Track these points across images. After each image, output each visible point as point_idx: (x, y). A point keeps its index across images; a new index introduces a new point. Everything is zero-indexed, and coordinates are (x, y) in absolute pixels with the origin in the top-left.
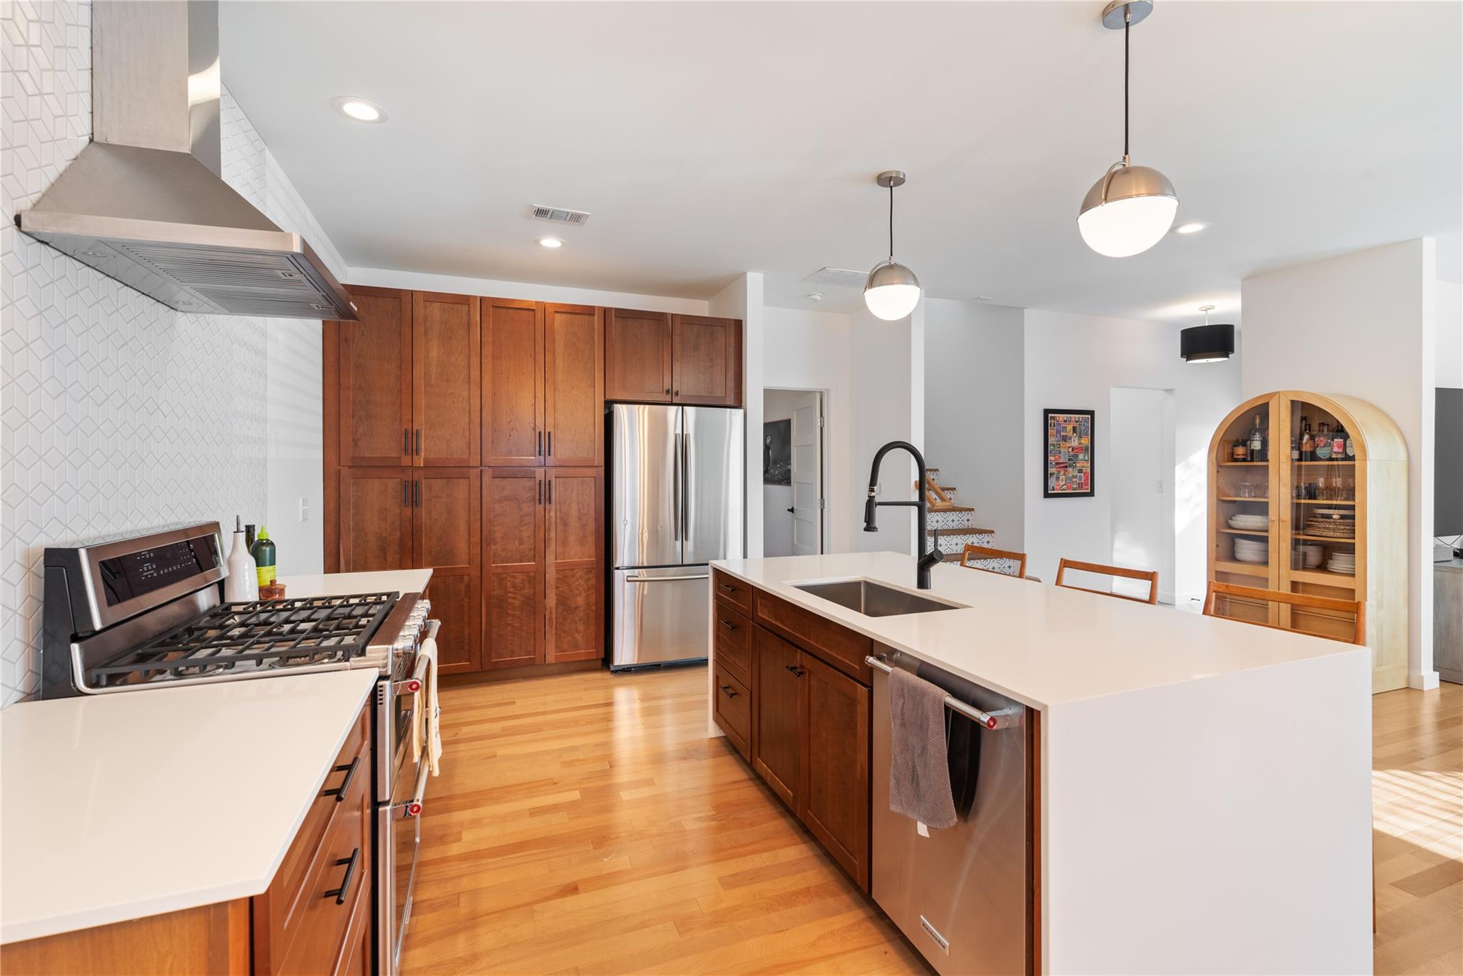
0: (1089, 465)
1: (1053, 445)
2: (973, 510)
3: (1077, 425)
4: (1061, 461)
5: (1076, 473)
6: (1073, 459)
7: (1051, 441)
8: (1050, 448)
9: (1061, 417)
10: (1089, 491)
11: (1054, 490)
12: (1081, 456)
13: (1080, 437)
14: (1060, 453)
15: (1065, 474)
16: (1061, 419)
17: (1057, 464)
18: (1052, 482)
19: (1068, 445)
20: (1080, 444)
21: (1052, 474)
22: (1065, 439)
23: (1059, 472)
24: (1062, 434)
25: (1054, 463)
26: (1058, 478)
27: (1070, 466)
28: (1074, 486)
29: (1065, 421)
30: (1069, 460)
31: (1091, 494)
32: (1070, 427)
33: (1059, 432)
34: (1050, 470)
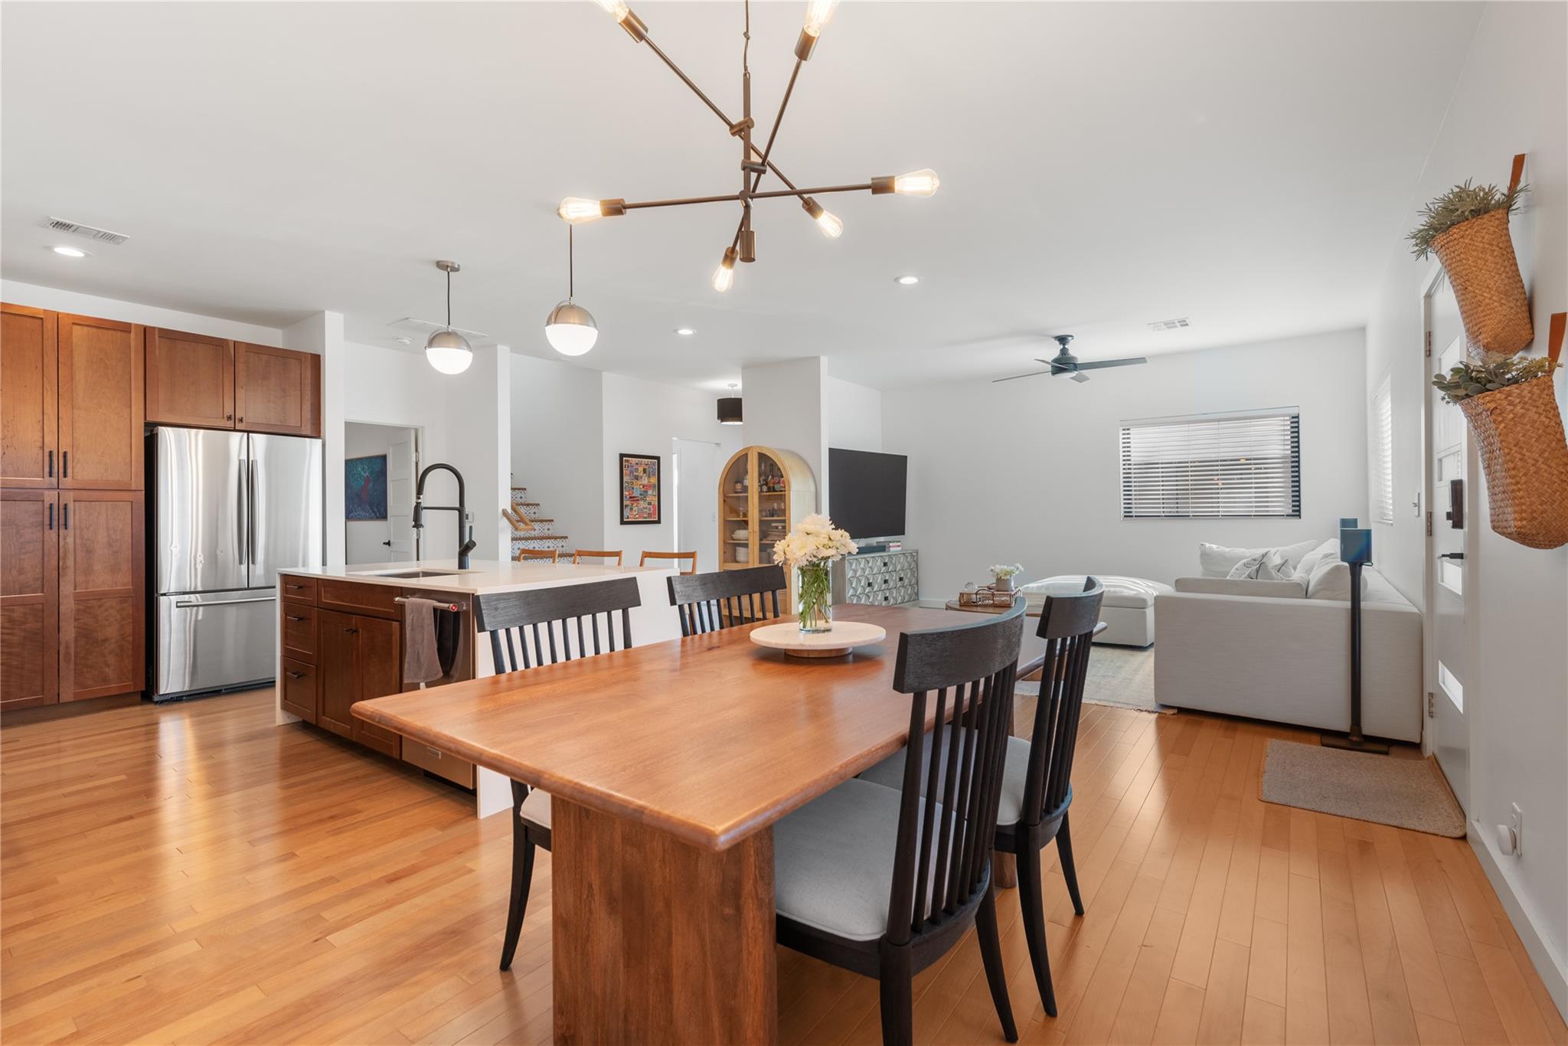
0: (657, 499)
1: (627, 483)
2: (567, 537)
3: (646, 467)
4: (634, 495)
5: (646, 505)
6: (644, 494)
7: (625, 479)
8: (625, 485)
9: (634, 460)
10: (657, 519)
11: (628, 518)
12: (650, 492)
13: (649, 477)
14: (633, 489)
15: (637, 506)
16: (634, 462)
17: (631, 497)
18: (627, 512)
19: (639, 483)
20: (649, 482)
21: (626, 506)
22: (637, 478)
23: (633, 504)
24: (635, 474)
25: (628, 497)
26: (631, 509)
27: (642, 499)
28: (645, 516)
29: (637, 464)
30: (641, 495)
31: (658, 522)
32: (641, 469)
33: (631, 472)
34: (625, 503)
